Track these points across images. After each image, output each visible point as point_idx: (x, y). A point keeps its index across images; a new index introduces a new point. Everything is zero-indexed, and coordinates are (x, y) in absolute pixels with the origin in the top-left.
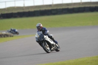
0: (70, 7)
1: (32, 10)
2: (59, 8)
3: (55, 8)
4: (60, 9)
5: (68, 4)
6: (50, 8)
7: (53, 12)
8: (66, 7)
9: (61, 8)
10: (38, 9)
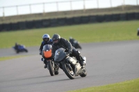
1: (15, 21)
5: (65, 13)
7: (45, 23)
8: (63, 16)
10: (24, 20)
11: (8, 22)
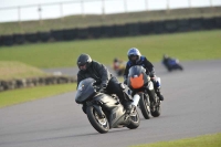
0: (207, 16)
1: (122, 22)
2: (181, 17)
3: (173, 17)
4: (184, 20)
6: (162, 18)
8: (198, 16)
9: (187, 16)
11: (110, 23)
